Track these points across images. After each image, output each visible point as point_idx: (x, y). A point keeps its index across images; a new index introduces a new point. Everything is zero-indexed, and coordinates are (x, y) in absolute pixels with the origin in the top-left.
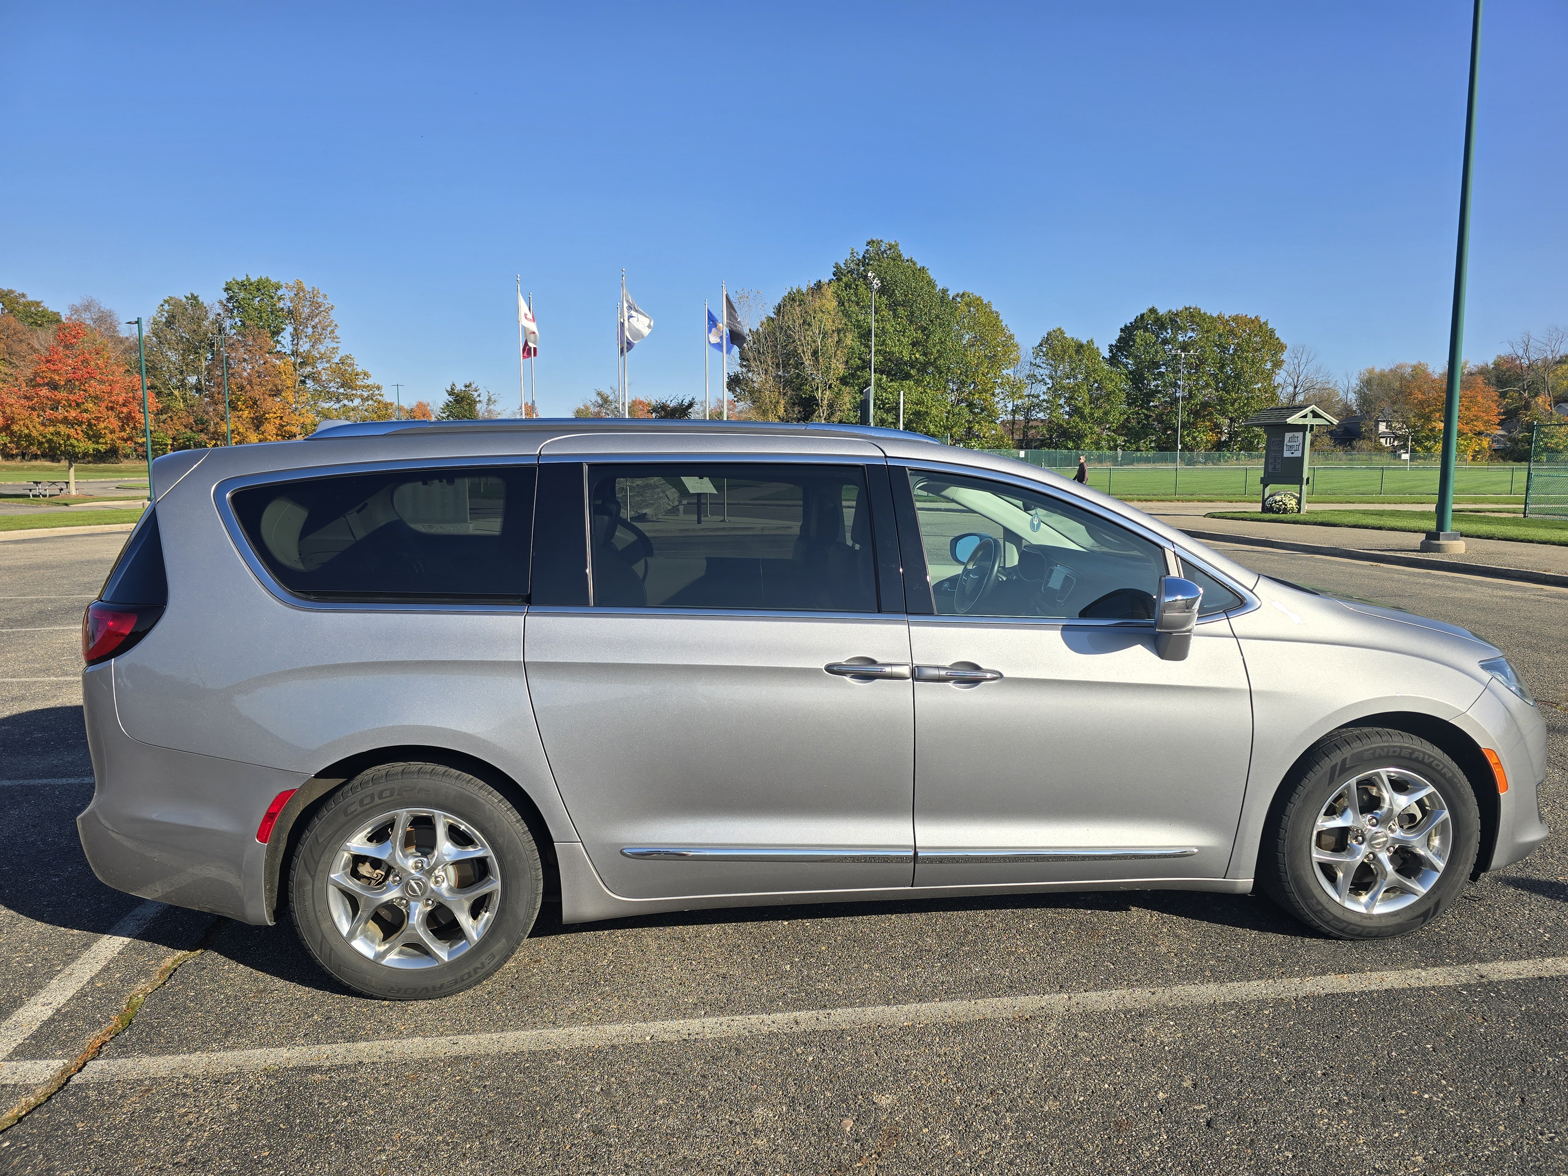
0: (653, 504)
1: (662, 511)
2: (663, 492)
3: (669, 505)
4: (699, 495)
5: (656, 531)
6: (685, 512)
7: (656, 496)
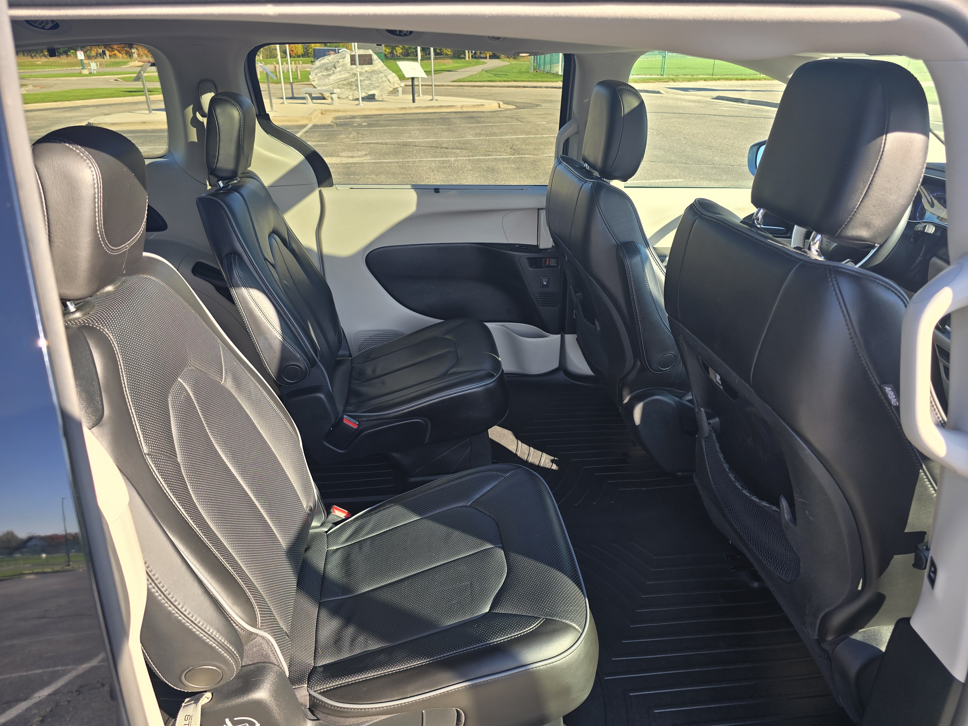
0: (378, 87)
1: (386, 92)
2: (386, 76)
3: (390, 87)
4: (413, 79)
5: (381, 109)
6: (403, 93)
7: (380, 80)
